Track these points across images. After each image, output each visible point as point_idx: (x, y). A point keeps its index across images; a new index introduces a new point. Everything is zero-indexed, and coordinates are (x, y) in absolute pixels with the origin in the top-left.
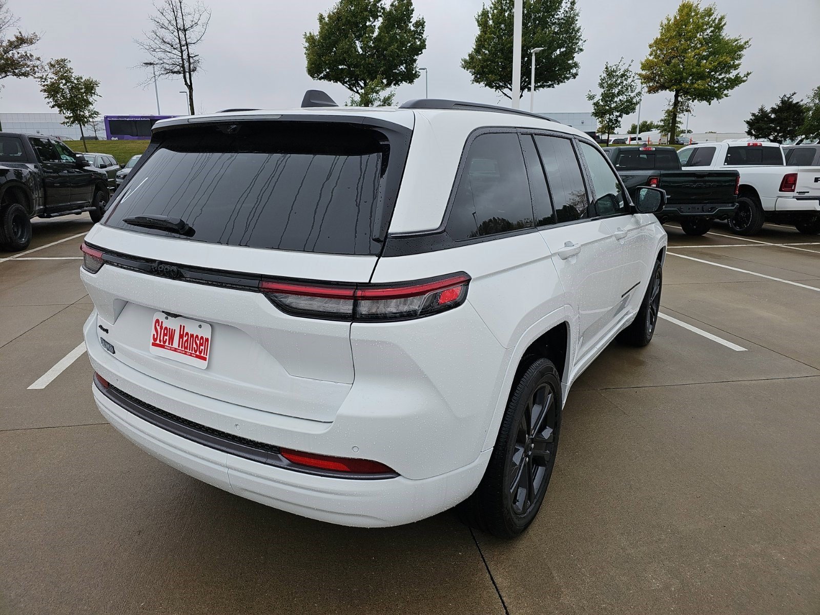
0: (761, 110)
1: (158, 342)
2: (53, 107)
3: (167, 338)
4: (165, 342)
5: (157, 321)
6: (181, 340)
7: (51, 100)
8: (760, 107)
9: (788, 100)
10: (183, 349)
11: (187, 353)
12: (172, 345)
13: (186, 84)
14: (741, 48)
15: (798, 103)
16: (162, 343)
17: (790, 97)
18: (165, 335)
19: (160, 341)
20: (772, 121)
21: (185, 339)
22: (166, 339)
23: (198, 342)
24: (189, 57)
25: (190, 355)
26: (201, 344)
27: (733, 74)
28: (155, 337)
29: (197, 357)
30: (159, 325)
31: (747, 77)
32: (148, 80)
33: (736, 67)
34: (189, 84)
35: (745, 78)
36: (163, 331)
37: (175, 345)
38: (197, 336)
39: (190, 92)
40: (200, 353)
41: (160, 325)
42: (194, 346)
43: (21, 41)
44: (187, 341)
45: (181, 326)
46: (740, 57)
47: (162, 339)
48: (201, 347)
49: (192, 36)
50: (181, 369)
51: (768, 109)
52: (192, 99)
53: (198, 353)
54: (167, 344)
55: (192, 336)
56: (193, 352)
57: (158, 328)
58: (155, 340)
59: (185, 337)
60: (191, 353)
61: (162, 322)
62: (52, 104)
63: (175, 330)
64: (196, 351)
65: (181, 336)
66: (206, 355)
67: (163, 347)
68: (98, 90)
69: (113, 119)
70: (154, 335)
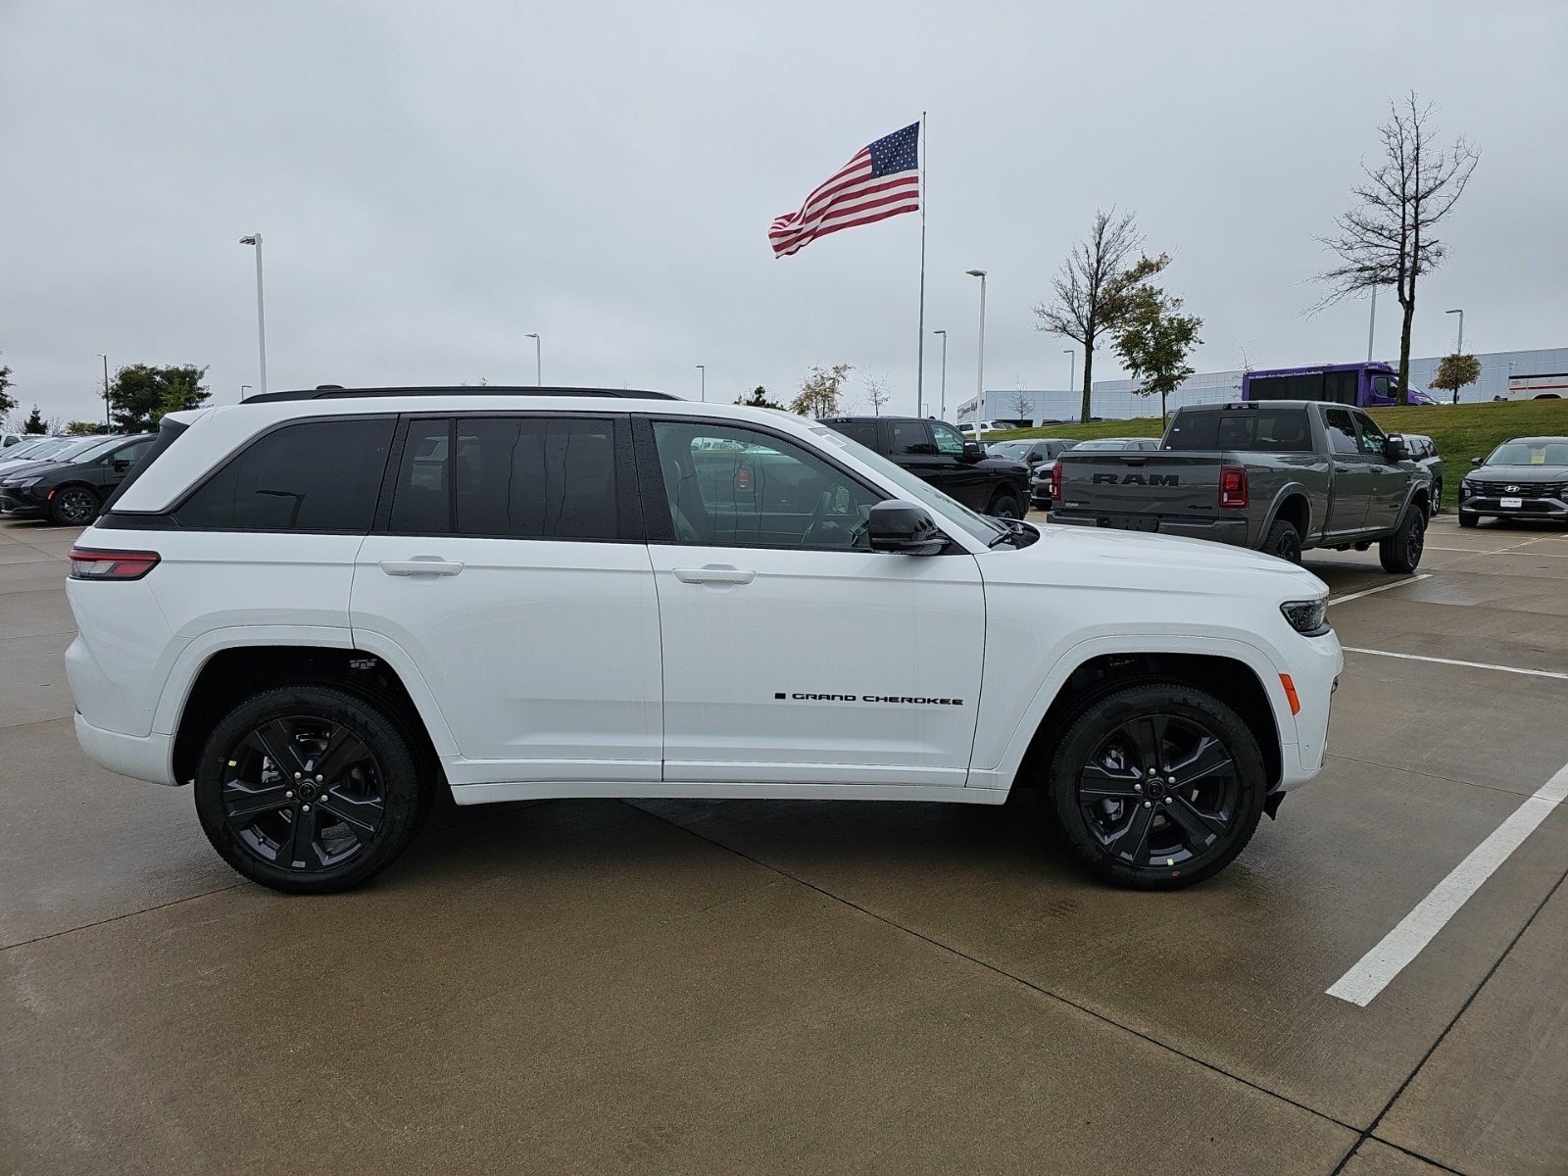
2: (1128, 367)
7: (1127, 358)
13: (1402, 299)
24: (1417, 247)
32: (1323, 302)
34: (1408, 299)
39: (1406, 313)
43: (1146, 267)
49: (1430, 207)
52: (1409, 327)
62: (1126, 364)
68: (1199, 333)
69: (1257, 377)
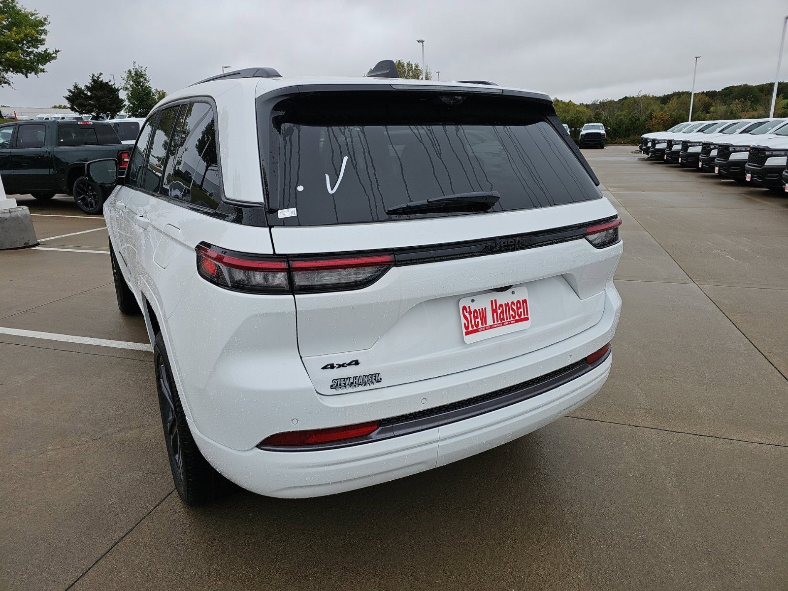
0: (76, 87)
1: (470, 329)
3: (479, 320)
4: (477, 326)
5: (464, 308)
6: (495, 314)
8: (74, 84)
9: (98, 79)
10: (500, 322)
11: (505, 324)
12: (486, 324)
14: (42, 24)
15: (107, 83)
16: (475, 328)
17: (98, 77)
18: (475, 318)
19: (472, 327)
20: (90, 98)
21: (499, 311)
22: (478, 322)
23: (515, 308)
25: (509, 324)
26: (519, 308)
27: (41, 49)
28: (467, 325)
29: (517, 321)
30: (467, 312)
31: (56, 54)
33: (42, 42)
35: (54, 55)
36: (472, 315)
37: (490, 322)
38: (513, 303)
40: (520, 316)
41: (468, 310)
42: (512, 312)
44: (502, 312)
45: (492, 301)
46: (45, 32)
47: (473, 324)
48: (520, 311)
50: (504, 341)
51: (82, 86)
53: (517, 318)
54: (480, 326)
55: (507, 305)
56: (512, 319)
57: (467, 315)
58: (467, 328)
59: (499, 309)
60: (509, 322)
61: (469, 307)
63: (485, 308)
64: (514, 317)
65: (494, 311)
66: (527, 315)
67: (477, 331)
70: (465, 323)
